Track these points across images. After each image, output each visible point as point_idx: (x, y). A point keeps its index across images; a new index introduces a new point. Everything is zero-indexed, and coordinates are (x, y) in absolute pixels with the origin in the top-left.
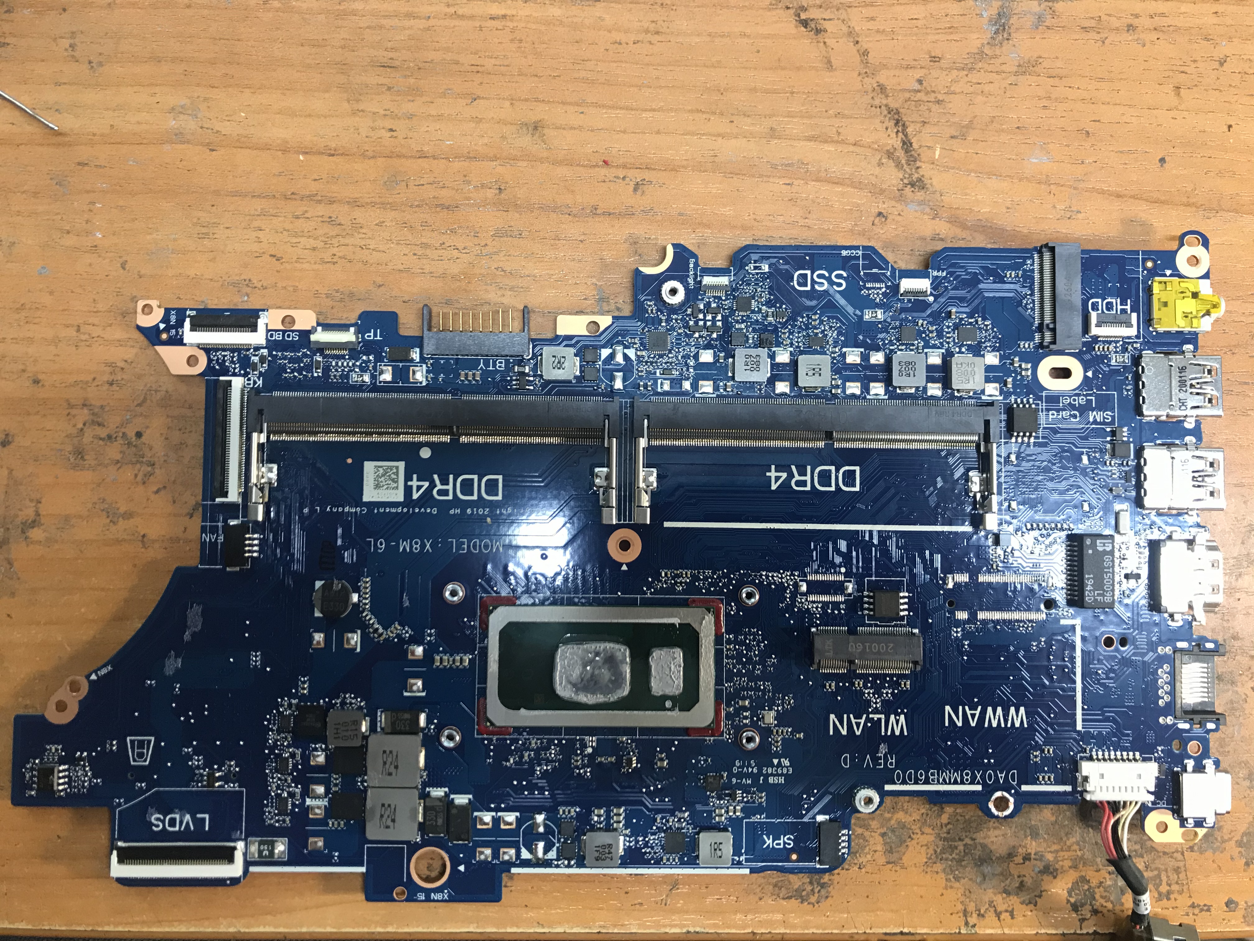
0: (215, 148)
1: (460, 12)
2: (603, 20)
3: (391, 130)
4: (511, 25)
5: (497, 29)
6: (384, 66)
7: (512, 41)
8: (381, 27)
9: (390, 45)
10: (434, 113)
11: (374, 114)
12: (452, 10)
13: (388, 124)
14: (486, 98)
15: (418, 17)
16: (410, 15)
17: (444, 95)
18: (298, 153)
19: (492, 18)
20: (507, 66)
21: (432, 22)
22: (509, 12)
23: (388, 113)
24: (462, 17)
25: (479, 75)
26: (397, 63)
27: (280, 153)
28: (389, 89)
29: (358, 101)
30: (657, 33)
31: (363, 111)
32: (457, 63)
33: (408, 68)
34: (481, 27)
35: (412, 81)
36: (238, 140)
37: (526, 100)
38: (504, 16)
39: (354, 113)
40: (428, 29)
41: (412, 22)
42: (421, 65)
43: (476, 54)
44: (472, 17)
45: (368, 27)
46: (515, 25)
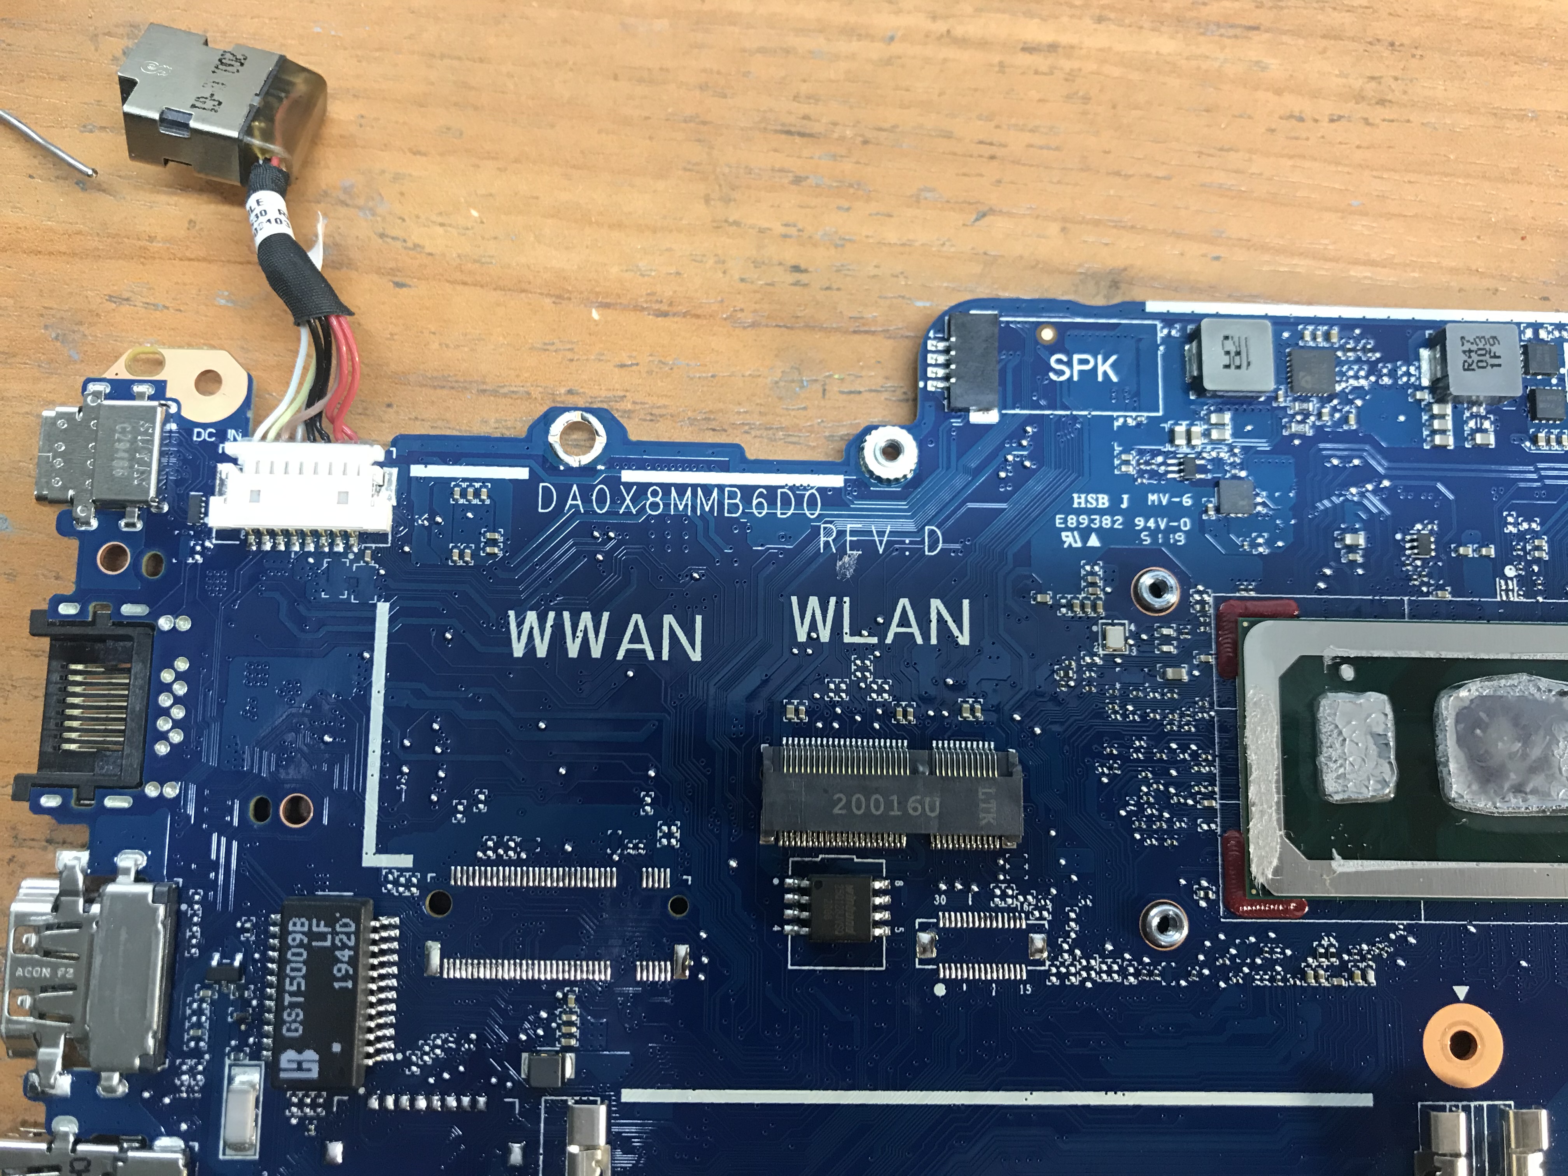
0: (407, 281)
1: (959, 31)
2: (1264, 68)
3: (796, 269)
4: (1067, 65)
5: (1036, 72)
6: (789, 133)
7: (1069, 97)
8: (787, 51)
9: (804, 88)
10: (892, 237)
11: (761, 231)
12: (941, 27)
13: (791, 254)
14: (1009, 214)
15: (870, 37)
16: (850, 32)
17: (916, 200)
18: (588, 303)
19: (1028, 49)
20: (1057, 149)
21: (896, 48)
22: (1065, 39)
23: (793, 231)
24: (962, 42)
25: (995, 163)
26: (817, 128)
27: (548, 301)
28: (798, 180)
29: (727, 201)
30: (1382, 102)
31: (737, 223)
32: (948, 135)
33: (842, 139)
34: (1001, 65)
35: (847, 166)
36: (459, 268)
37: (1097, 223)
38: (1053, 47)
39: (719, 226)
40: (888, 62)
41: (855, 46)
42: (870, 135)
43: (990, 118)
44: (983, 44)
45: (762, 50)
46: (1076, 64)
